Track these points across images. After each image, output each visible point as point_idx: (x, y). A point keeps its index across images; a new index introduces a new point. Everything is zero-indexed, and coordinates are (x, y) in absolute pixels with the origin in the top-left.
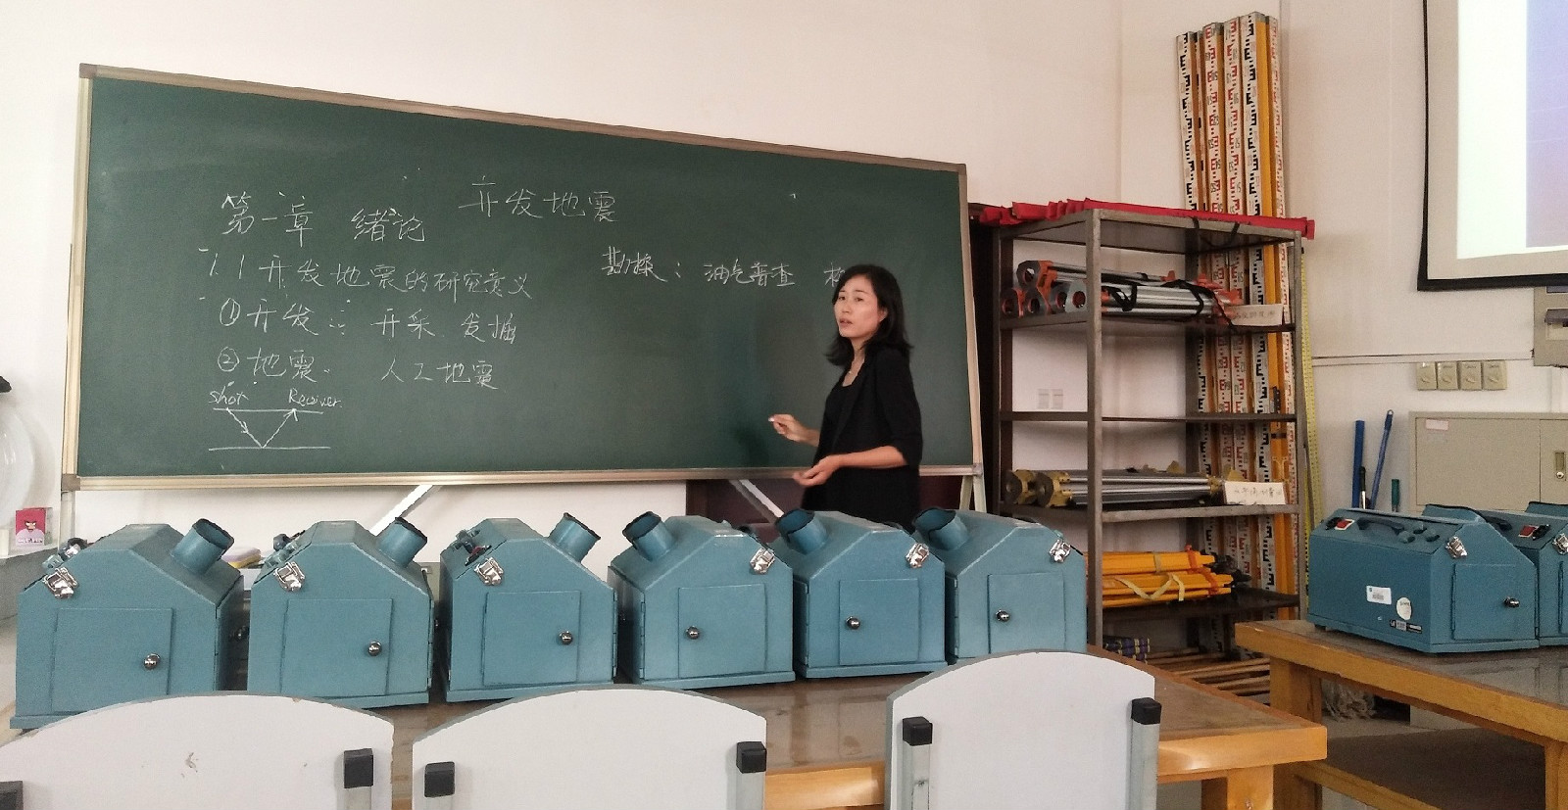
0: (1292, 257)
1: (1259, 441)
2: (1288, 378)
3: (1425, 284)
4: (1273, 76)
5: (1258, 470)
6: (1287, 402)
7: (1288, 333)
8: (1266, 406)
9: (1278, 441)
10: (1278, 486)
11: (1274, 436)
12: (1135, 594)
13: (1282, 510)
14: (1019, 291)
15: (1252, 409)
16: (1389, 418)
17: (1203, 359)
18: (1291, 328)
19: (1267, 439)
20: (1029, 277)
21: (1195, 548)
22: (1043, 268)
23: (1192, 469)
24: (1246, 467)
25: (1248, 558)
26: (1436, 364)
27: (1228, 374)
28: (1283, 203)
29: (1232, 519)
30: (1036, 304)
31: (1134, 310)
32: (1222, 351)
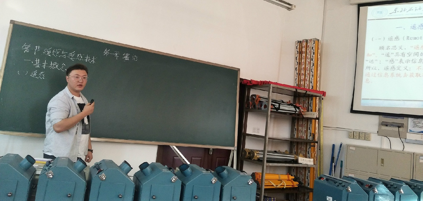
0: (319, 100)
1: (308, 147)
2: (317, 131)
3: (352, 111)
4: (319, 55)
5: (308, 155)
6: (316, 137)
7: (318, 120)
8: (310, 138)
9: (313, 147)
10: (312, 160)
11: (312, 146)
12: (273, 185)
13: (312, 166)
14: (250, 102)
15: (307, 138)
16: (341, 145)
17: (296, 124)
18: (318, 119)
19: (310, 147)
20: (253, 99)
21: (290, 174)
22: (257, 97)
23: (291, 153)
24: (304, 153)
25: (303, 178)
26: (354, 132)
27: (302, 128)
28: (319, 86)
29: (300, 167)
30: (254, 106)
31: (279, 111)
32: (300, 123)
